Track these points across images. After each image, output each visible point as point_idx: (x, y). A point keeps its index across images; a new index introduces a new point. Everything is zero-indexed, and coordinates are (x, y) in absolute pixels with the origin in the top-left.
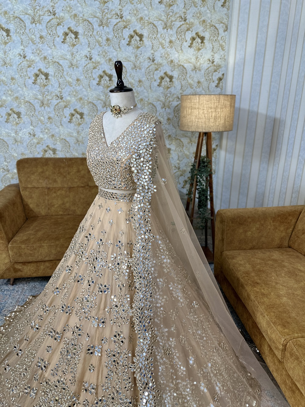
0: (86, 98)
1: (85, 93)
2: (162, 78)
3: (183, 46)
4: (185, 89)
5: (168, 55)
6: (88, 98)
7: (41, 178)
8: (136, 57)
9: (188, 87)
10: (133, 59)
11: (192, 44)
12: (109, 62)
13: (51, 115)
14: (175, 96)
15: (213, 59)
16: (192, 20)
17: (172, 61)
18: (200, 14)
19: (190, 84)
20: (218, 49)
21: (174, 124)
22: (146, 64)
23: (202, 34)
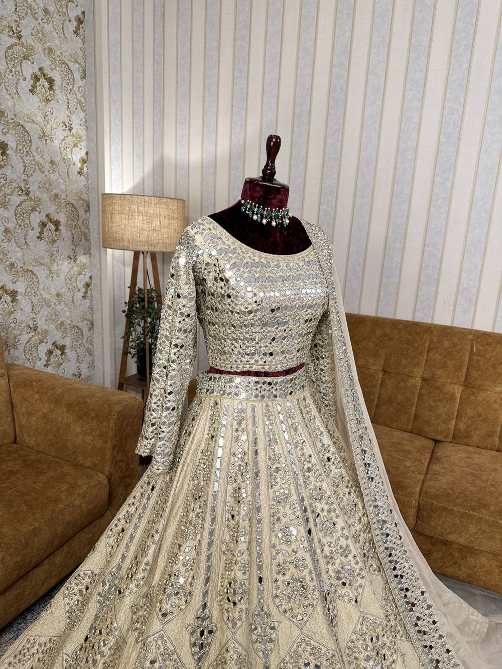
3: (19, 88)
4: (31, 172)
9: (35, 168)
11: (34, 86)
14: (14, 185)
15: (70, 123)
16: (30, 41)
18: (43, 35)
19: (38, 164)
20: (75, 107)
21: (17, 241)
23: (50, 74)
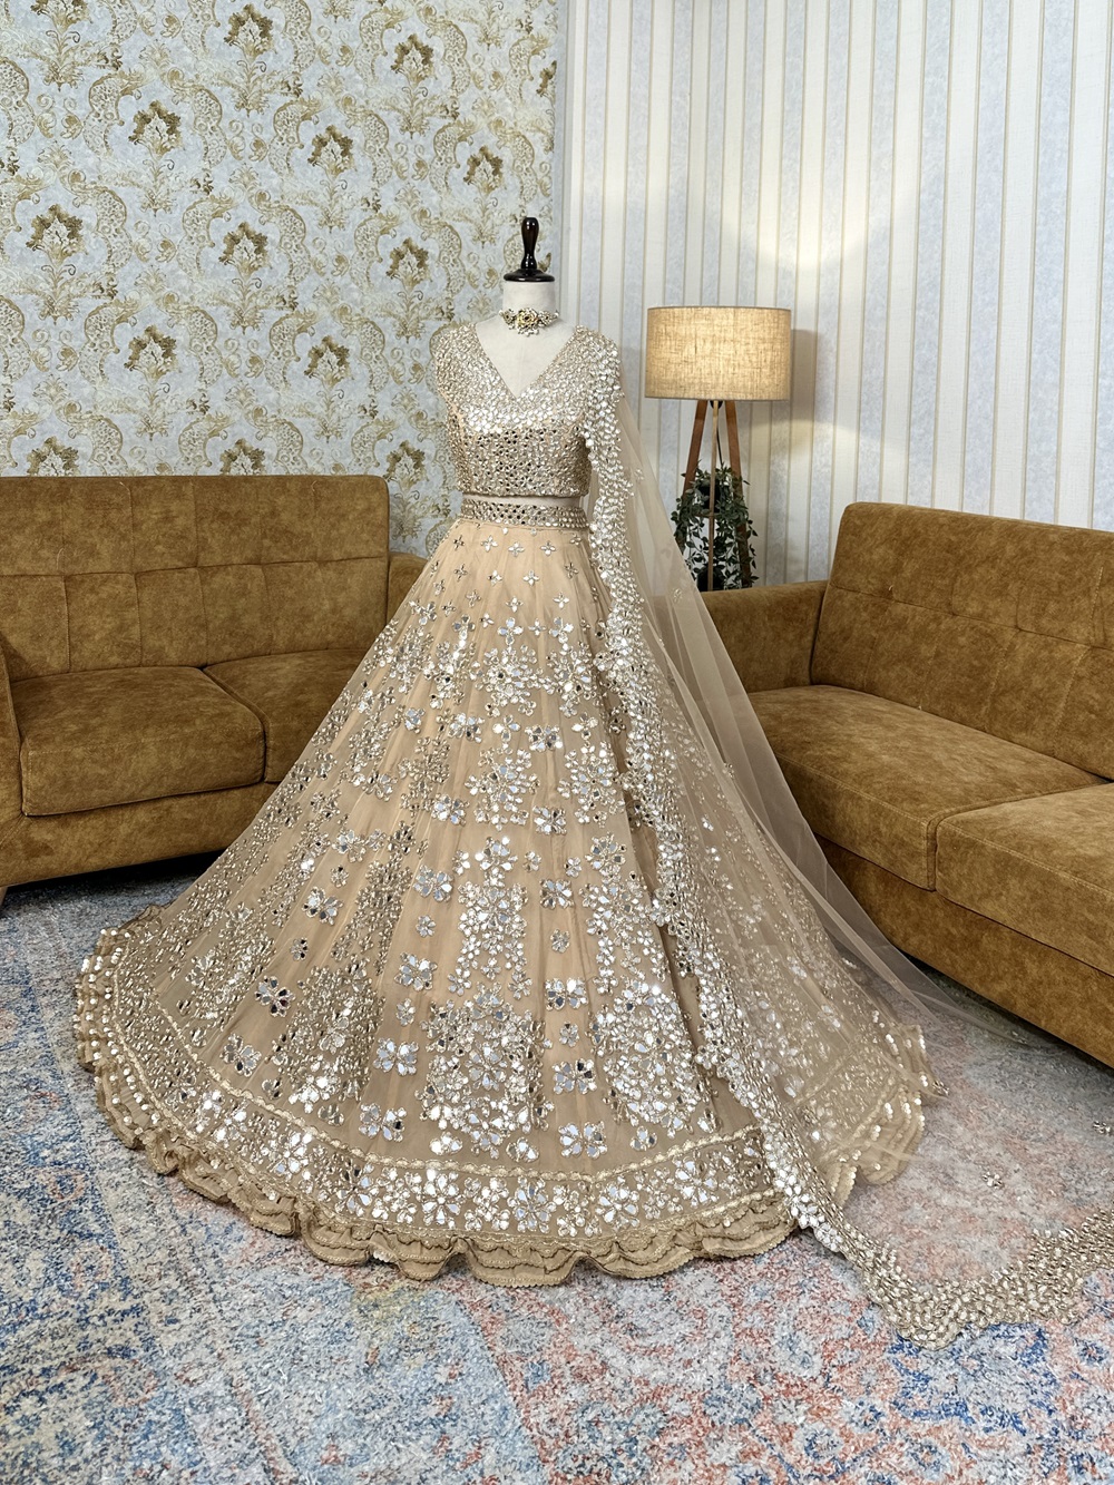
0: (186, 298)
1: (184, 282)
2: (399, 255)
3: (450, 178)
4: (458, 288)
5: (415, 196)
6: (192, 298)
7: (46, 543)
8: (331, 195)
9: (464, 282)
10: (323, 198)
11: (471, 173)
12: (259, 202)
13: (75, 344)
14: (433, 305)
17: (423, 213)
19: (469, 276)
22: (357, 215)
23: (494, 153)
